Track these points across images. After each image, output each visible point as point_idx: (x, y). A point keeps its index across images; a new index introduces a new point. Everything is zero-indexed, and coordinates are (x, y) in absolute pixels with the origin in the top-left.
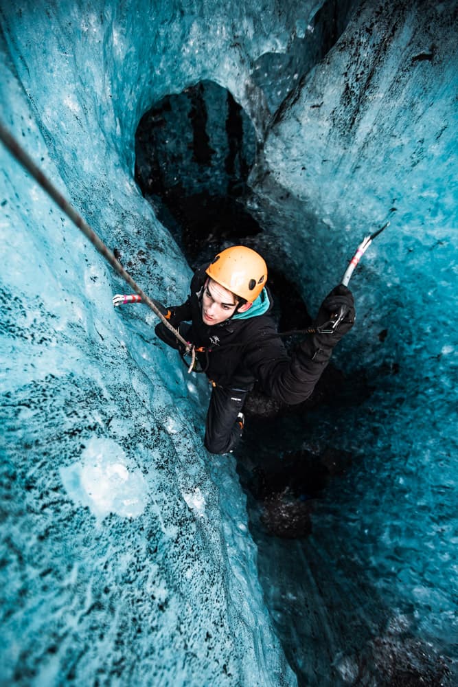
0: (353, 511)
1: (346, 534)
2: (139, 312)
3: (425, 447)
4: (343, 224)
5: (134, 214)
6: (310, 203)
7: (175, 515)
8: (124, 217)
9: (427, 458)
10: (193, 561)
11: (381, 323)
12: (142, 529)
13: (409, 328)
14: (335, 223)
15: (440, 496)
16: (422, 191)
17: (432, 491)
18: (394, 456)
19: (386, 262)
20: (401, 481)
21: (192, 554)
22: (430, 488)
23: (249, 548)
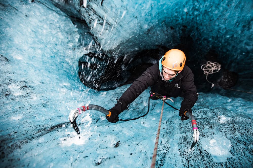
0: (233, 56)
1: (242, 60)
2: (142, 107)
3: (218, 25)
4: (134, 33)
5: (112, 97)
6: (124, 41)
7: (231, 130)
8: (112, 101)
9: (223, 26)
10: (250, 131)
11: (167, 27)
12: (236, 144)
13: (173, 20)
14: (132, 35)
15: (239, 25)
16: (135, 8)
17: (236, 27)
18: (217, 36)
19: (150, 22)
20: (228, 36)
21: (247, 130)
22: (235, 28)
23: (240, 102)
